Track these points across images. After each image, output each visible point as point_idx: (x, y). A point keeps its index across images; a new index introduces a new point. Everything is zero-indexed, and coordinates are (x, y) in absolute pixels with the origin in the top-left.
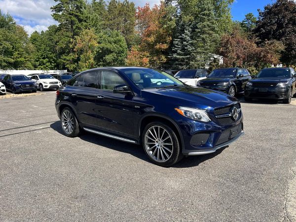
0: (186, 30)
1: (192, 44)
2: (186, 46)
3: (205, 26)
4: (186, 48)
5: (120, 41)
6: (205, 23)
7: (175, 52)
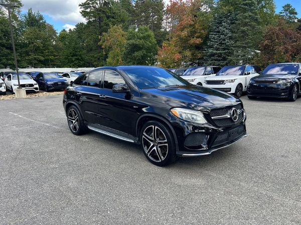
0: (225, 22)
1: (231, 38)
2: (224, 40)
3: (246, 18)
4: (223, 42)
5: (149, 36)
6: (246, 14)
7: (211, 47)
